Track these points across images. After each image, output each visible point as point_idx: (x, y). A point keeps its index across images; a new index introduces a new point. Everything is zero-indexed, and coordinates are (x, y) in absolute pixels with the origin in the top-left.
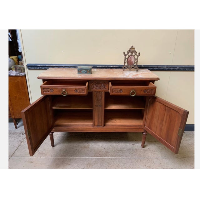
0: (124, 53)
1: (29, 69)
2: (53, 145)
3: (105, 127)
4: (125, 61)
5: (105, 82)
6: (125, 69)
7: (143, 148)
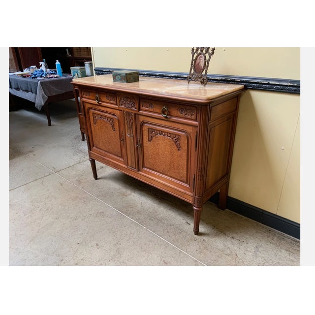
0: (193, 49)
1: (98, 74)
2: (96, 177)
3: (140, 172)
4: (192, 65)
5: (133, 97)
6: (190, 82)
7: (196, 235)
